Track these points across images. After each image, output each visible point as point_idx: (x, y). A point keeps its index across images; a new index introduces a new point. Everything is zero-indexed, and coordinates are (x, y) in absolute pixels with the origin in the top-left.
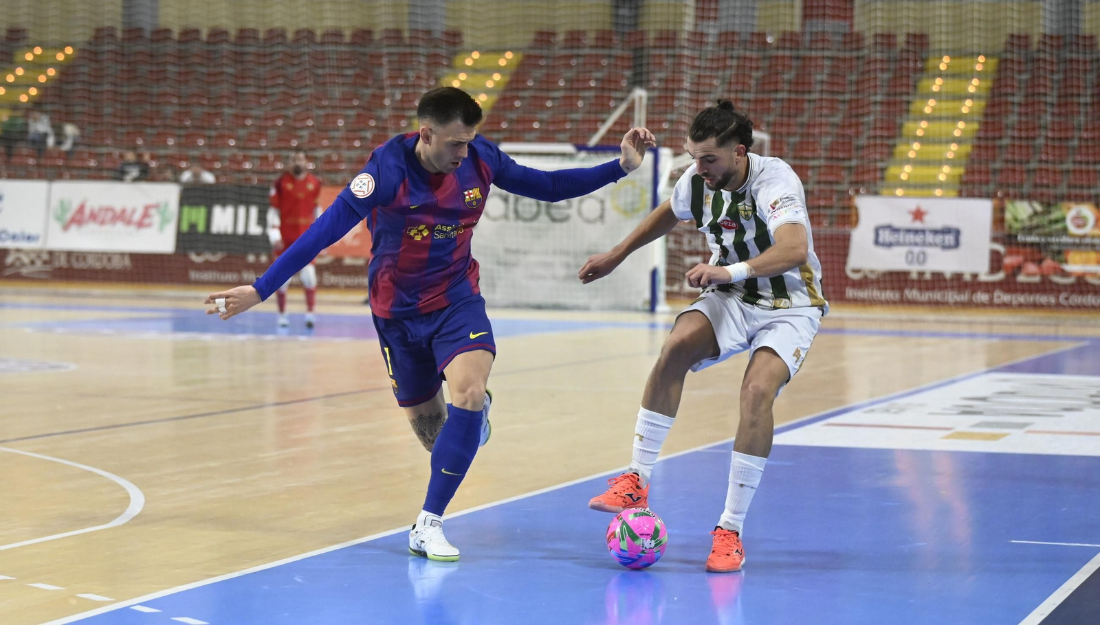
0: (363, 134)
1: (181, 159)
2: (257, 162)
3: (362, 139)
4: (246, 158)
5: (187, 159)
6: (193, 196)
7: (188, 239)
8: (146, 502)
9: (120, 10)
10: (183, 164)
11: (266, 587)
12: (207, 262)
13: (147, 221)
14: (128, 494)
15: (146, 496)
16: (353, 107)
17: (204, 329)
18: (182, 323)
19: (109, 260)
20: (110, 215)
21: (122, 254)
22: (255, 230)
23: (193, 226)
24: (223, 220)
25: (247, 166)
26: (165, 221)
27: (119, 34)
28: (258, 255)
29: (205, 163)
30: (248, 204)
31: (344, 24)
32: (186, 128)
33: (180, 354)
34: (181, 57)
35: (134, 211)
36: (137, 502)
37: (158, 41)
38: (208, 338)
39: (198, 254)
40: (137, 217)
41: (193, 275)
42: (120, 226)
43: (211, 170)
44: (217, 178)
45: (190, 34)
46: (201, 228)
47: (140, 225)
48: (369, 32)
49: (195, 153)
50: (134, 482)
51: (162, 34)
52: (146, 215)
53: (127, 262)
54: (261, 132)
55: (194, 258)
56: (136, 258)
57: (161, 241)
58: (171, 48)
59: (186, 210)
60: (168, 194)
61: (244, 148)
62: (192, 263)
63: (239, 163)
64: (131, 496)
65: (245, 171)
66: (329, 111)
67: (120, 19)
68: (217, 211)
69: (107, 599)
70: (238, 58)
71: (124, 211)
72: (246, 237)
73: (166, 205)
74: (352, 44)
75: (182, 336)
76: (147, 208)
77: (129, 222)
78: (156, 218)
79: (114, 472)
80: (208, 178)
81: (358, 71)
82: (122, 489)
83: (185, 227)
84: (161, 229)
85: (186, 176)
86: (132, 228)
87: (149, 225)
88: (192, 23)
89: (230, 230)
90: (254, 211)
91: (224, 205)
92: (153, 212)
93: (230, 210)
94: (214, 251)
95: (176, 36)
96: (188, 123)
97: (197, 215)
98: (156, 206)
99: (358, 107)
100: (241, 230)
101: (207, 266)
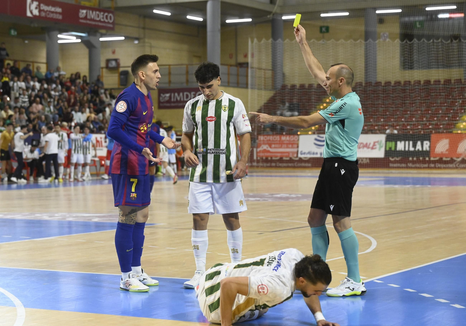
0: (449, 115)
1: (386, 126)
2: (412, 126)
3: (448, 117)
4: (408, 125)
5: (387, 125)
6: (390, 138)
7: (389, 153)
8: (377, 244)
9: (363, 76)
10: (387, 127)
11: (419, 274)
12: (395, 161)
13: (374, 147)
14: (371, 241)
15: (377, 242)
16: (445, 106)
17: (395, 184)
18: (388, 181)
19: (362, 161)
20: (362, 145)
21: (366, 158)
22: (412, 149)
23: (390, 148)
24: (401, 146)
25: (409, 127)
26: (381, 147)
27: (363, 85)
28: (413, 158)
29: (393, 127)
30: (409, 141)
31: (440, 78)
32: (387, 115)
33: (387, 192)
34: (384, 91)
35: (370, 144)
36: (374, 244)
37: (376, 86)
38: (397, 186)
39: (393, 158)
40: (371, 146)
41: (391, 165)
42: (365, 149)
43: (396, 129)
44: (398, 132)
45: (388, 83)
46: (393, 149)
47: (372, 148)
48: (450, 80)
49: (390, 123)
50: (373, 237)
51: (378, 84)
52: (374, 145)
53: (368, 161)
54: (412, 116)
55: (391, 159)
56: (371, 159)
57: (379, 153)
58: (380, 88)
59: (388, 143)
60: (382, 138)
61: (407, 121)
62: (391, 161)
63: (406, 127)
64: (372, 242)
65: (408, 129)
66: (437, 107)
67: (363, 79)
68: (399, 143)
69: (365, 278)
70: (404, 91)
71: (367, 144)
72: (409, 151)
73: (381, 141)
74: (444, 84)
75: (388, 186)
76: (374, 143)
77: (368, 148)
78: (378, 146)
79: (366, 234)
80: (396, 132)
81: (446, 94)
82: (369, 240)
83: (388, 149)
84: (380, 149)
85: (388, 131)
86: (370, 150)
87: (376, 148)
88: (388, 79)
89: (403, 149)
90: (411, 143)
91: (401, 141)
92: (376, 144)
93: (403, 143)
94: (397, 157)
95: (383, 84)
96: (387, 113)
97: (391, 144)
98: (378, 142)
99: (446, 106)
100: (407, 149)
101: (395, 162)
